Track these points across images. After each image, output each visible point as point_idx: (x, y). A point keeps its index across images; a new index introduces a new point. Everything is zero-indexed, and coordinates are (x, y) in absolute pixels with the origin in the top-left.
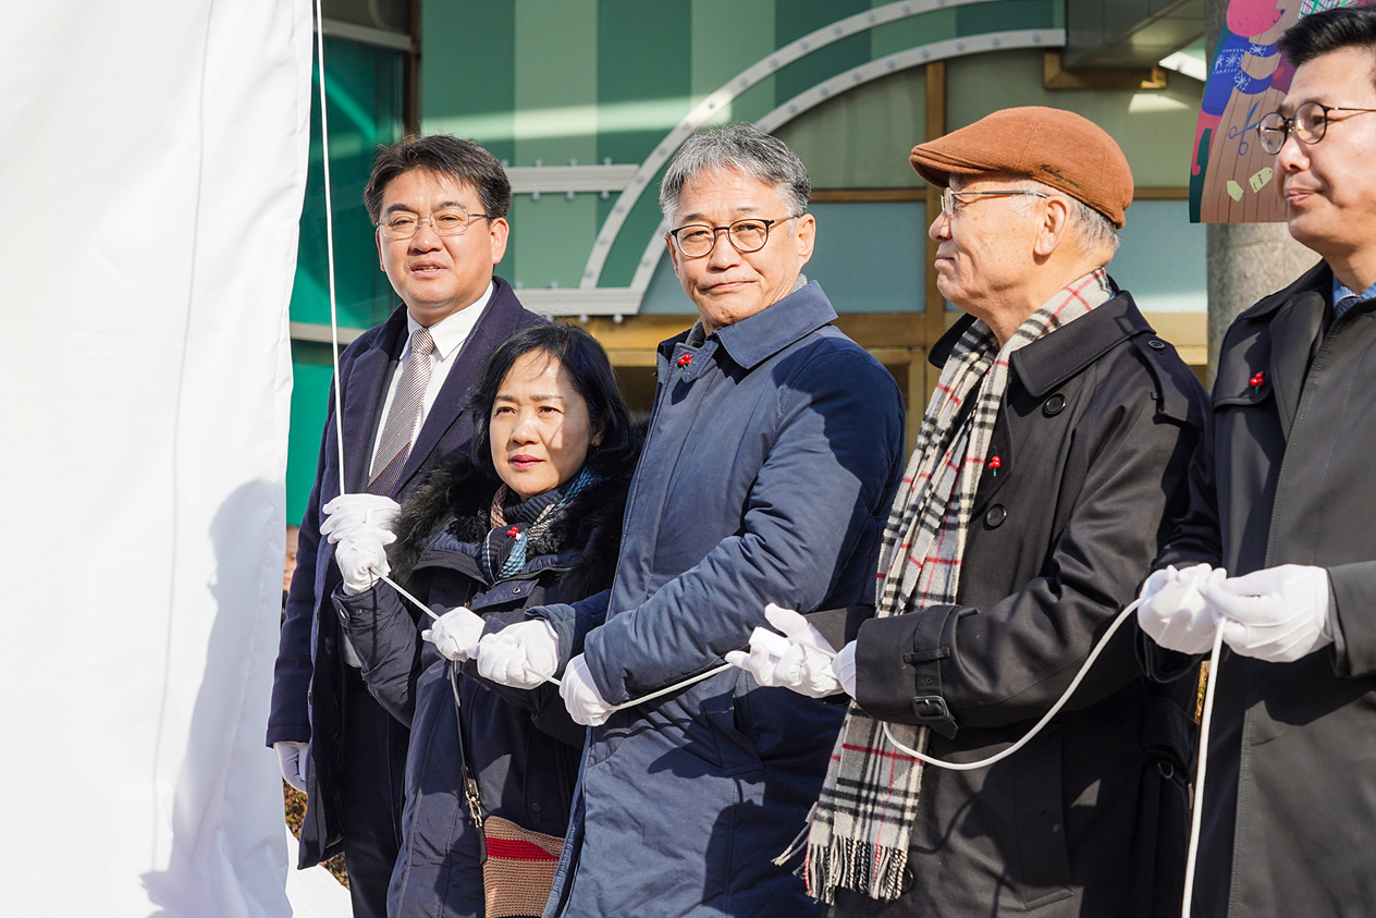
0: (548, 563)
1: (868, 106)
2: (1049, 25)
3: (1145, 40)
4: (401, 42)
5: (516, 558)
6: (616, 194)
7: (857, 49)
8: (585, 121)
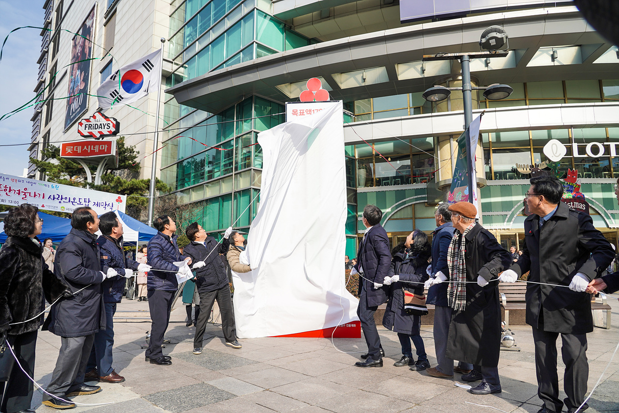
0: (411, 258)
1: (406, 209)
2: (425, 200)
3: (436, 201)
4: (356, 204)
5: (407, 257)
7: (404, 203)
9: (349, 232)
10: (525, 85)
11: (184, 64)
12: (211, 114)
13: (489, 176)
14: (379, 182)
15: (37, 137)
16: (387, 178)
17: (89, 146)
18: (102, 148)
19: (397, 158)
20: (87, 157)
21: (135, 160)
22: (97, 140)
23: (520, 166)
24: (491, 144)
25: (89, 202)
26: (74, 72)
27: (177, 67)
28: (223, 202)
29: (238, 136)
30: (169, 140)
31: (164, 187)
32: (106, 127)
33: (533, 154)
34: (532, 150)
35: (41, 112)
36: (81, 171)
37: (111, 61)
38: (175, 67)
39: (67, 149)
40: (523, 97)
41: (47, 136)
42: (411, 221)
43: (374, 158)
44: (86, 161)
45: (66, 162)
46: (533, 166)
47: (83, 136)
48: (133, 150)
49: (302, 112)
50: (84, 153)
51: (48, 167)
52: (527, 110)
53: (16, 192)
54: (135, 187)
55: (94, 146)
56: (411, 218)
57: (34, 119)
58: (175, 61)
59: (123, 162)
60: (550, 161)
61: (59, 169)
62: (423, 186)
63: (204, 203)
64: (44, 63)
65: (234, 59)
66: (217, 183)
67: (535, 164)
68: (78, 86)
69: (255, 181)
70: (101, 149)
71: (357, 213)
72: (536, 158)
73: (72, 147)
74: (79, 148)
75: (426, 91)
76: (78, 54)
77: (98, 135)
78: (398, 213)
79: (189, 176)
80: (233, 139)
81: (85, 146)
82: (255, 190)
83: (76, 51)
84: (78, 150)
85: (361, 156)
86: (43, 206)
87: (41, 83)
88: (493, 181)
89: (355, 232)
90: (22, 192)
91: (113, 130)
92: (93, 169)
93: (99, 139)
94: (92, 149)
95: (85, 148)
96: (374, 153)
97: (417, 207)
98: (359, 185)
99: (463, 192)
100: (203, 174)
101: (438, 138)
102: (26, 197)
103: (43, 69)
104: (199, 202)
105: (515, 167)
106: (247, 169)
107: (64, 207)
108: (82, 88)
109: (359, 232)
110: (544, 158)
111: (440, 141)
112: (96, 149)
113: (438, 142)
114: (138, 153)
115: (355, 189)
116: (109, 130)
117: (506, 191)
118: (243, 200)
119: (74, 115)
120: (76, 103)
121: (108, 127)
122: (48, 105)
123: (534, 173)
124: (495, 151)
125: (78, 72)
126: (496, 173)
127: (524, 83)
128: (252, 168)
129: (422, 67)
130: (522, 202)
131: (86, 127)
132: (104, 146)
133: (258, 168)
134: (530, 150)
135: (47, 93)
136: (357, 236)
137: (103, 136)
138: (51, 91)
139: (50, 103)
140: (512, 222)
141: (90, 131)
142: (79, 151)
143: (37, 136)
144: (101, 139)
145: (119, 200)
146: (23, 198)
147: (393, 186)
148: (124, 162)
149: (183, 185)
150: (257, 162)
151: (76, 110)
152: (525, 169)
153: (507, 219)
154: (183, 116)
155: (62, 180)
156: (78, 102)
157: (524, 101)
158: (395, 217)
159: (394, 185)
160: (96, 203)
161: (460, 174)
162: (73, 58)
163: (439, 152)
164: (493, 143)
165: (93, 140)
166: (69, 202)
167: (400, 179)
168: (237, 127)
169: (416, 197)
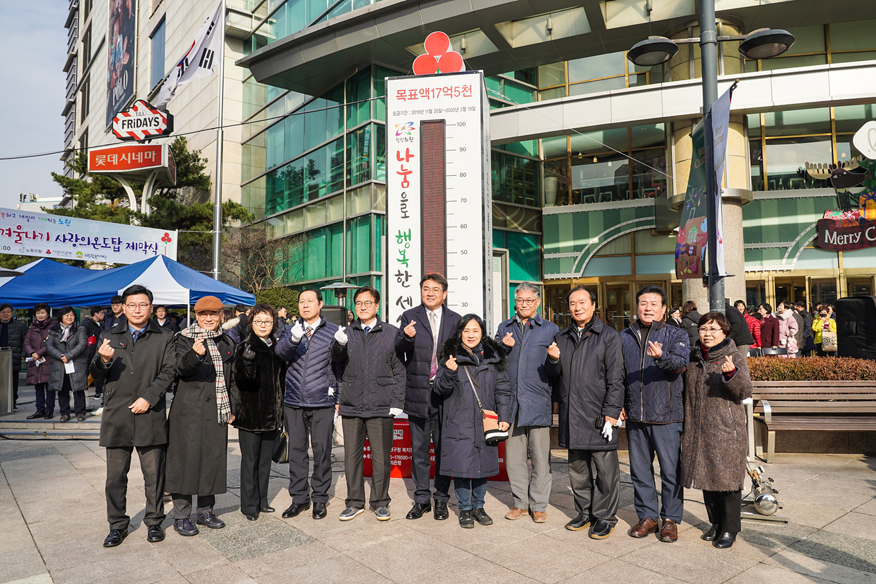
1: (621, 239)
2: (653, 225)
3: (670, 226)
4: (540, 233)
6: (577, 257)
7: (618, 230)
8: (571, 243)
9: (531, 278)
10: (826, 27)
11: (268, 18)
12: (310, 97)
13: (758, 183)
14: (578, 197)
15: (72, 140)
16: (591, 191)
17: (129, 154)
18: (148, 156)
19: (608, 157)
20: (127, 171)
21: (202, 172)
22: (141, 144)
23: (813, 166)
24: (763, 130)
25: (119, 244)
26: (114, 38)
27: (258, 23)
28: (332, 235)
29: (351, 130)
30: (251, 139)
31: (243, 213)
32: (153, 122)
33: (835, 144)
34: (834, 139)
35: (74, 102)
36: (122, 193)
37: (164, 19)
38: (256, 23)
39: (97, 159)
40: (821, 49)
41: (84, 139)
42: (628, 260)
43: (570, 159)
44: (126, 177)
45: (100, 178)
46: (834, 166)
47: (120, 138)
48: (197, 156)
49: (413, 93)
50: (122, 164)
51: (76, 186)
52: (827, 72)
53: (5, 232)
54: (198, 216)
55: (136, 154)
56: (629, 255)
57: (65, 113)
58: (256, 14)
59: (184, 176)
60: (864, 158)
61: (92, 190)
62: (647, 202)
63: (305, 237)
64: (74, 26)
65: (343, 6)
66: (322, 205)
67: (839, 162)
68: (120, 60)
69: (378, 201)
70: (146, 157)
71: (542, 246)
72: (842, 153)
73: (104, 156)
74: (114, 158)
75: (634, 47)
76: (117, 9)
77: (142, 137)
78: (608, 246)
79: (281, 195)
80: (343, 136)
81: (124, 155)
82: (378, 216)
83: (115, 6)
84: (114, 160)
85: (548, 156)
86: (48, 252)
87: (73, 58)
88: (766, 191)
89: (539, 277)
90: (14, 232)
91: (164, 127)
92: (138, 190)
93: (143, 142)
94: (134, 158)
95: (124, 157)
96: (570, 150)
97: (640, 237)
98: (546, 203)
99: (699, 229)
100: (302, 191)
101: (672, 124)
102: (20, 240)
103: (74, 36)
104: (296, 235)
105: (804, 167)
106: (366, 182)
107: (81, 253)
108: (125, 63)
109: (547, 276)
110: (855, 152)
111: (675, 129)
112: (139, 159)
113: (673, 131)
114: (206, 161)
115: (539, 209)
116: (158, 128)
117: (787, 207)
118: (361, 232)
119: (118, 104)
120: (119, 85)
121: (156, 124)
122: (83, 91)
123: (836, 177)
124: (769, 142)
125: (120, 39)
126: (770, 178)
127: (824, 25)
128: (373, 181)
129: (647, 5)
130: (814, 225)
131: (123, 124)
132: (150, 153)
133: (382, 180)
134: (831, 138)
135: (82, 72)
136: (542, 283)
137: (149, 137)
138: (87, 69)
139: (85, 87)
140: (795, 259)
141: (130, 130)
142: (115, 162)
143: (72, 138)
144: (147, 141)
145: (166, 239)
146: (16, 242)
147: (599, 203)
148: (186, 176)
149: (273, 209)
150: (380, 172)
151: (121, 97)
152: (821, 171)
153: (787, 254)
154: (270, 101)
155: (97, 206)
156: (123, 84)
157: (824, 56)
158: (602, 253)
159: (602, 201)
160: (131, 245)
161: (696, 196)
162: (112, 17)
163: (673, 147)
164: (767, 128)
165: (135, 144)
166: (89, 244)
167: (611, 193)
168: (349, 116)
169: (637, 220)
